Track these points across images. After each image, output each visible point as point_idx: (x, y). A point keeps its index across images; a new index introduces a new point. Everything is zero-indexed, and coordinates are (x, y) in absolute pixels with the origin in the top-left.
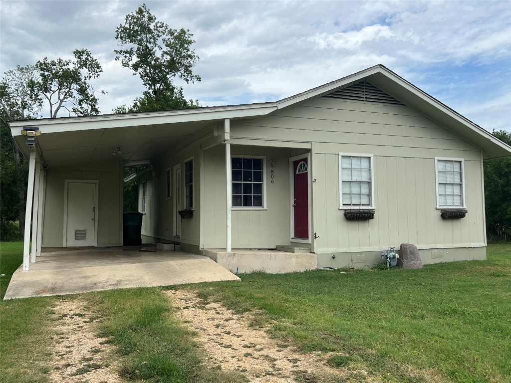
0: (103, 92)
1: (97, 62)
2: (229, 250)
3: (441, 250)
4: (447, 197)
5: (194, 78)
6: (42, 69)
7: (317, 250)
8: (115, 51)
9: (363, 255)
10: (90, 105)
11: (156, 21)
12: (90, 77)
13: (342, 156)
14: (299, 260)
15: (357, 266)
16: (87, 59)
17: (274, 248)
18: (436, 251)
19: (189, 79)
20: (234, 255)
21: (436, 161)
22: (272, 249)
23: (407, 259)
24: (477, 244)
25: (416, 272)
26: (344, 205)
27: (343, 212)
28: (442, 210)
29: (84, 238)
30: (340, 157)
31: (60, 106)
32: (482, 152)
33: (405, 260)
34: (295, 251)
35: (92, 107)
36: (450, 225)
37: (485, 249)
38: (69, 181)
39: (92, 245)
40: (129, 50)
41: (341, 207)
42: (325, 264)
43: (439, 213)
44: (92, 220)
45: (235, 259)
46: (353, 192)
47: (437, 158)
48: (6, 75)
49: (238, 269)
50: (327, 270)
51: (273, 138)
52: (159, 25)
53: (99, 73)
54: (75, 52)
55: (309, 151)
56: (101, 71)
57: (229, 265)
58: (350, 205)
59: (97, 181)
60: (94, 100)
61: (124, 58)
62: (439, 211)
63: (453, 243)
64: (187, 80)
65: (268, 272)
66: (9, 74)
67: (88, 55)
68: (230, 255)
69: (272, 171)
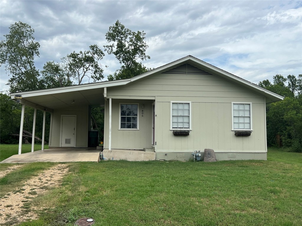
0: (106, 66)
1: (102, 51)
2: (110, 149)
3: (235, 154)
4: (240, 124)
5: (146, 57)
6: (73, 57)
7: (157, 150)
8: (104, 46)
9: (184, 154)
10: (98, 74)
11: (125, 28)
12: (99, 59)
13: (173, 103)
14: (145, 155)
15: (179, 159)
16: (97, 50)
17: (143, 149)
18: (231, 154)
19: (144, 58)
20: (111, 151)
21: (232, 105)
22: (142, 150)
23: (206, 157)
24: (260, 151)
25: (209, 163)
26: (173, 128)
27: (173, 131)
28: (235, 131)
29: (69, 143)
30: (171, 104)
31: (84, 75)
32: (265, 99)
33: (205, 157)
34: (146, 151)
35: (100, 75)
36: (241, 140)
37: (266, 154)
38: (63, 115)
39: (73, 146)
40: (112, 45)
41: (171, 129)
42: (160, 158)
43: (234, 133)
44: (74, 134)
45: (112, 153)
46: (179, 121)
47: (232, 103)
48: (62, 60)
49: (113, 158)
50: (162, 161)
51: (134, 95)
52: (126, 30)
53: (103, 57)
54: (90, 47)
55: (154, 100)
56: (104, 56)
57: (108, 156)
58: (177, 128)
59: (76, 116)
60: (102, 71)
61: (108, 50)
62: (234, 132)
63: (243, 150)
64: (143, 59)
65: (129, 160)
66: (63, 59)
67: (97, 47)
68: (109, 152)
69: (143, 111)
